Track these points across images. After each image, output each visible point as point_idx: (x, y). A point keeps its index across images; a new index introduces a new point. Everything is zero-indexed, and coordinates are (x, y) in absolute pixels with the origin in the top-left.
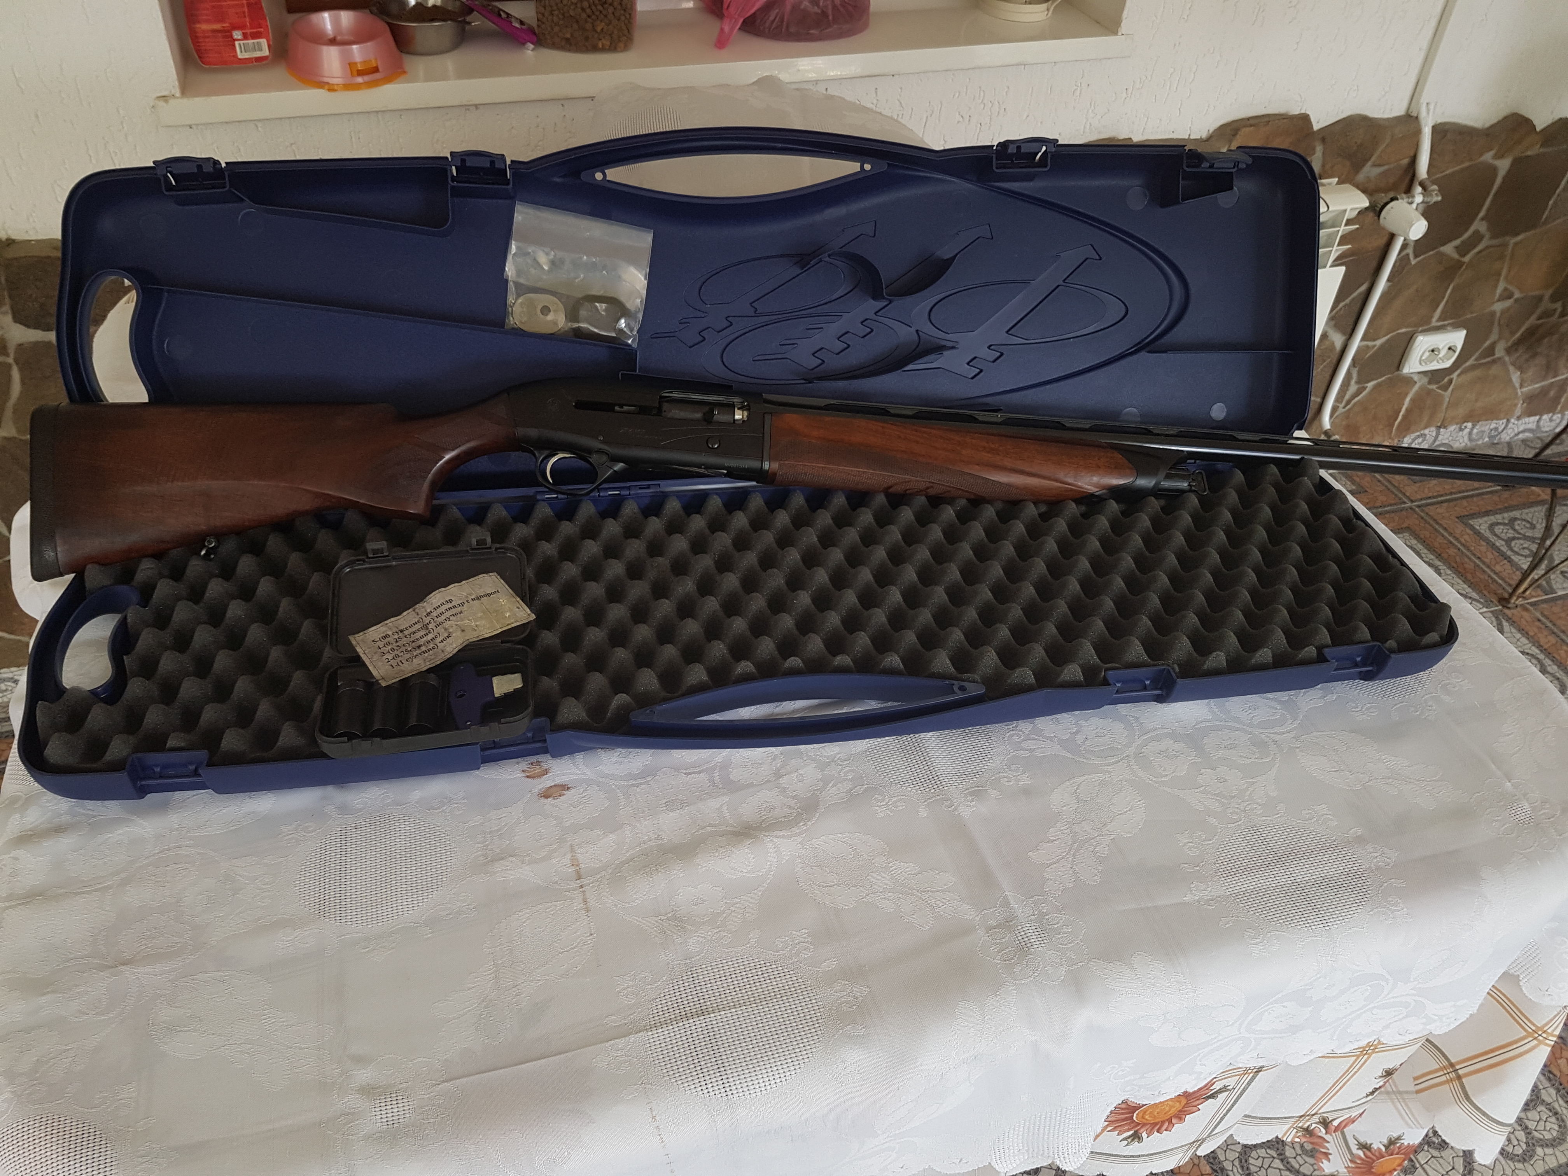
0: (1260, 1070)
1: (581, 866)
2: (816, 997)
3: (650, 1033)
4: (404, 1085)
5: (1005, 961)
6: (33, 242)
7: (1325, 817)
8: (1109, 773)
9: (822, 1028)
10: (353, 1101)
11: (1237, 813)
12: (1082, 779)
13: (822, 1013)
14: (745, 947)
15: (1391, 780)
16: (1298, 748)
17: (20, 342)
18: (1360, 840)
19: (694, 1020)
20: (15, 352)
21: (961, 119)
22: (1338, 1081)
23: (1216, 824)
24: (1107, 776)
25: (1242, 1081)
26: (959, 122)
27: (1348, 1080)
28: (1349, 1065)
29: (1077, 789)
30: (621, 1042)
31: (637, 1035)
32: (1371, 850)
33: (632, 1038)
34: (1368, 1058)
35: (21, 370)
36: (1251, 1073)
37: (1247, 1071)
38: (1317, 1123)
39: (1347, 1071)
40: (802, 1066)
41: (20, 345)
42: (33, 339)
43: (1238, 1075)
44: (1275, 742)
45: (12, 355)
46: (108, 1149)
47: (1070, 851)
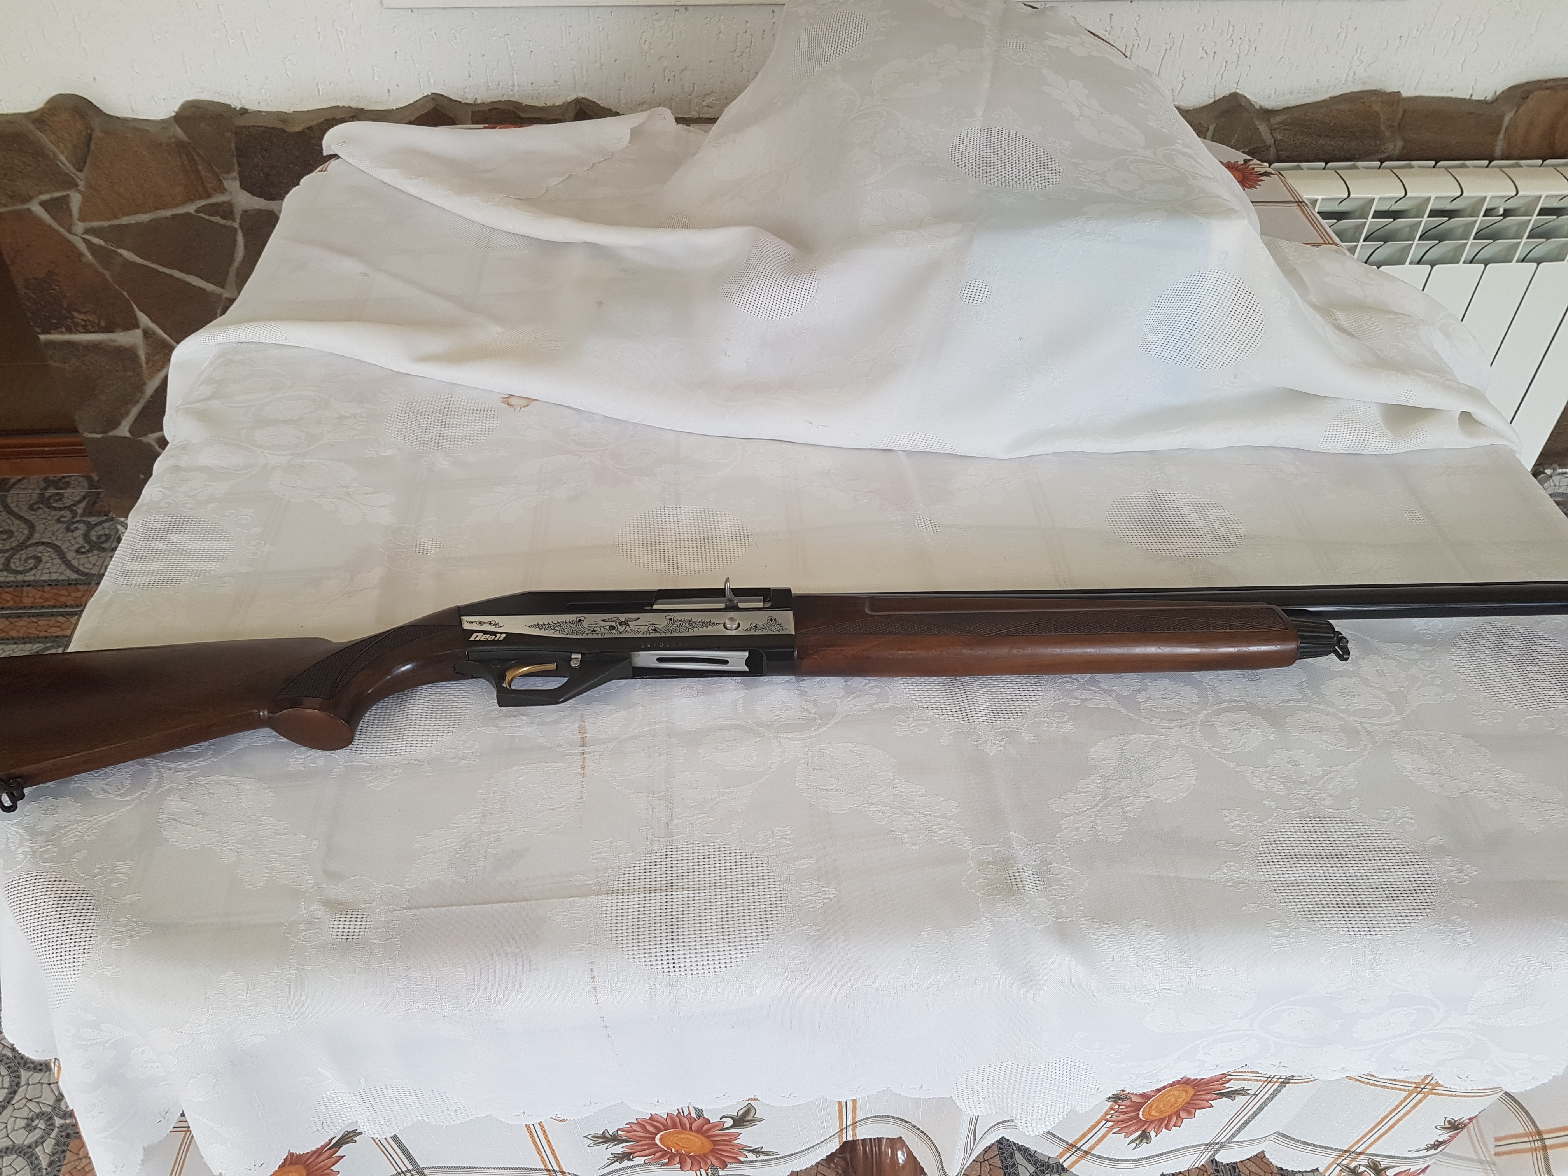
0: (1286, 1081)
1: (588, 735)
2: (782, 892)
3: (610, 898)
4: (368, 906)
5: (989, 896)
6: (263, 114)
7: (1406, 819)
8: (1167, 736)
9: (779, 922)
10: (317, 911)
11: (1302, 800)
12: (1133, 737)
13: (784, 908)
14: (726, 834)
15: (1496, 794)
16: (1395, 743)
17: (245, 208)
18: (1440, 851)
19: (656, 894)
20: (241, 218)
21: (1205, 56)
22: (1386, 1116)
23: (1274, 807)
24: (1163, 738)
25: (1266, 1089)
26: (1202, 58)
27: (1400, 1119)
28: (1399, 1100)
29: (1123, 746)
30: (580, 901)
31: (597, 897)
32: (1449, 863)
33: (592, 899)
34: (1424, 1097)
35: (244, 235)
36: (1276, 1082)
37: (1270, 1079)
38: (1366, 1166)
39: (1398, 1106)
40: (750, 954)
41: (245, 211)
42: (257, 207)
43: (1260, 1081)
44: (1369, 733)
45: (238, 221)
46: (93, 914)
47: (1096, 805)
